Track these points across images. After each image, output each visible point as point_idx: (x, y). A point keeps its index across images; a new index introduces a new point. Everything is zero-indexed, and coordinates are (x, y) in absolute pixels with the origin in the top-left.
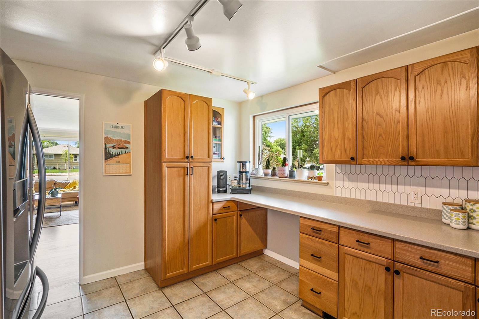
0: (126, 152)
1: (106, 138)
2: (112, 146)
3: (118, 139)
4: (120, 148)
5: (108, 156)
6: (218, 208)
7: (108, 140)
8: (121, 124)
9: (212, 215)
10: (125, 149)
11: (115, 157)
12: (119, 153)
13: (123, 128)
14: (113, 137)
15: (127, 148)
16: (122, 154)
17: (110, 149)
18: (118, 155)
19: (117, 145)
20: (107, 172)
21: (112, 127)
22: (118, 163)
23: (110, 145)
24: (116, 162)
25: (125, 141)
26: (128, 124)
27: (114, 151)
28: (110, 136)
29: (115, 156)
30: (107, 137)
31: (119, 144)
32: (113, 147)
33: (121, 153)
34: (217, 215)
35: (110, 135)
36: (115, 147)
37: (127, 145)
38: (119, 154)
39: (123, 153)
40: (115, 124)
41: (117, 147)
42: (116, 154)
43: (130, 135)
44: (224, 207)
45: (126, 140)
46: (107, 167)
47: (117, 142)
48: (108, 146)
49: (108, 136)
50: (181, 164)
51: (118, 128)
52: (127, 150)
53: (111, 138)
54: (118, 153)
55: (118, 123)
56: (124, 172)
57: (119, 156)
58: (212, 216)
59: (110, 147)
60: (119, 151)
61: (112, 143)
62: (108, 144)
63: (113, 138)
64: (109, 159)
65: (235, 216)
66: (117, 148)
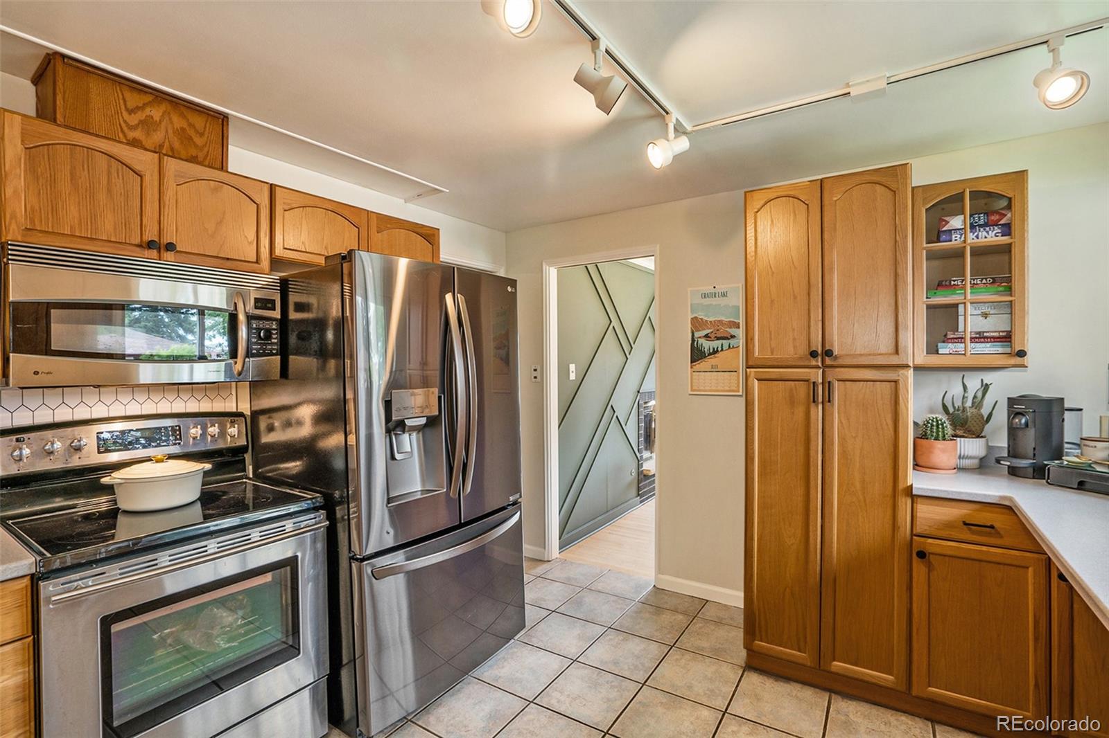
0: (729, 347)
1: (695, 320)
2: (704, 335)
3: (716, 319)
4: (718, 339)
5: (697, 355)
6: (937, 518)
7: (697, 323)
8: (721, 288)
9: (912, 534)
10: (729, 339)
11: (708, 357)
12: (717, 348)
13: (724, 295)
14: (705, 316)
15: (733, 337)
16: (722, 350)
17: (701, 341)
18: (715, 352)
19: (712, 332)
20: (695, 388)
21: (705, 296)
22: (715, 370)
23: (701, 332)
24: (711, 367)
25: (730, 322)
26: (733, 285)
27: (707, 345)
28: (701, 315)
29: (708, 355)
30: (696, 318)
31: (718, 330)
32: (707, 336)
33: (720, 349)
34: (930, 541)
35: (700, 313)
36: (710, 337)
37: (733, 331)
38: (717, 351)
39: (724, 349)
40: (709, 289)
41: (713, 336)
42: (711, 351)
43: (739, 307)
44: (965, 524)
45: (732, 320)
46: (694, 377)
47: (714, 326)
48: (697, 335)
49: (696, 315)
50: (797, 373)
51: (715, 296)
52: (732, 342)
53: (702, 319)
54: (714, 349)
55: (715, 287)
56: (727, 388)
57: (716, 355)
58: (912, 539)
59: (700, 337)
60: (717, 344)
61: (705, 329)
62: (696, 331)
63: (706, 319)
64: (698, 360)
65: (1031, 569)
66: (713, 339)
